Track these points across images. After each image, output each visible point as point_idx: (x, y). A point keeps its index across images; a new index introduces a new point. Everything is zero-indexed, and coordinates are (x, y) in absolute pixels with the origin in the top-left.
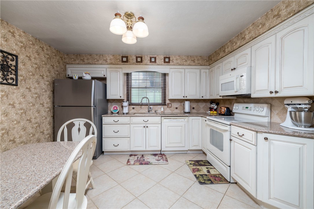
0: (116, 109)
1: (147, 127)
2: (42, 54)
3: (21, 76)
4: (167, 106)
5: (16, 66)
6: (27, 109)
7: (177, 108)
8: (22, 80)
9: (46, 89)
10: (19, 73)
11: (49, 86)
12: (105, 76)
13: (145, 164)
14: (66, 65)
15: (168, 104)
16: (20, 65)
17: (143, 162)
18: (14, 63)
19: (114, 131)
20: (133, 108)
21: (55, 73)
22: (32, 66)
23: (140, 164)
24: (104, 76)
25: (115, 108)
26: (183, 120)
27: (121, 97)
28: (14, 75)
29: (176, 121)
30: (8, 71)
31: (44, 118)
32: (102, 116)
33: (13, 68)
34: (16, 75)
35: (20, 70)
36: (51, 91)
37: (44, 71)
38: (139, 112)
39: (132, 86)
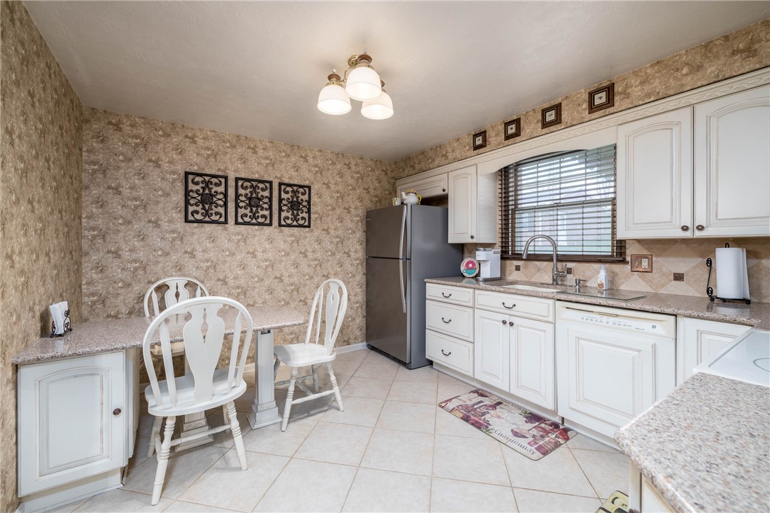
0: (472, 268)
1: (511, 324)
2: (348, 174)
3: (316, 213)
4: (629, 267)
5: (309, 202)
6: (323, 259)
7: (679, 277)
8: (316, 219)
9: (354, 229)
10: (313, 209)
11: (360, 224)
12: (446, 192)
13: (472, 424)
14: (395, 183)
15: (638, 258)
16: (314, 199)
17: (473, 417)
18: (306, 197)
19: (443, 319)
20: (518, 268)
21: (371, 201)
22: (331, 197)
23: (462, 418)
24: (444, 190)
25: (470, 265)
26: (647, 326)
27: (472, 237)
28: (306, 213)
29: (611, 324)
30: (298, 210)
31: (350, 275)
32: (425, 280)
33: (305, 204)
34: (309, 212)
35: (314, 205)
36: (364, 231)
37: (352, 200)
38: (532, 280)
39: (519, 206)
